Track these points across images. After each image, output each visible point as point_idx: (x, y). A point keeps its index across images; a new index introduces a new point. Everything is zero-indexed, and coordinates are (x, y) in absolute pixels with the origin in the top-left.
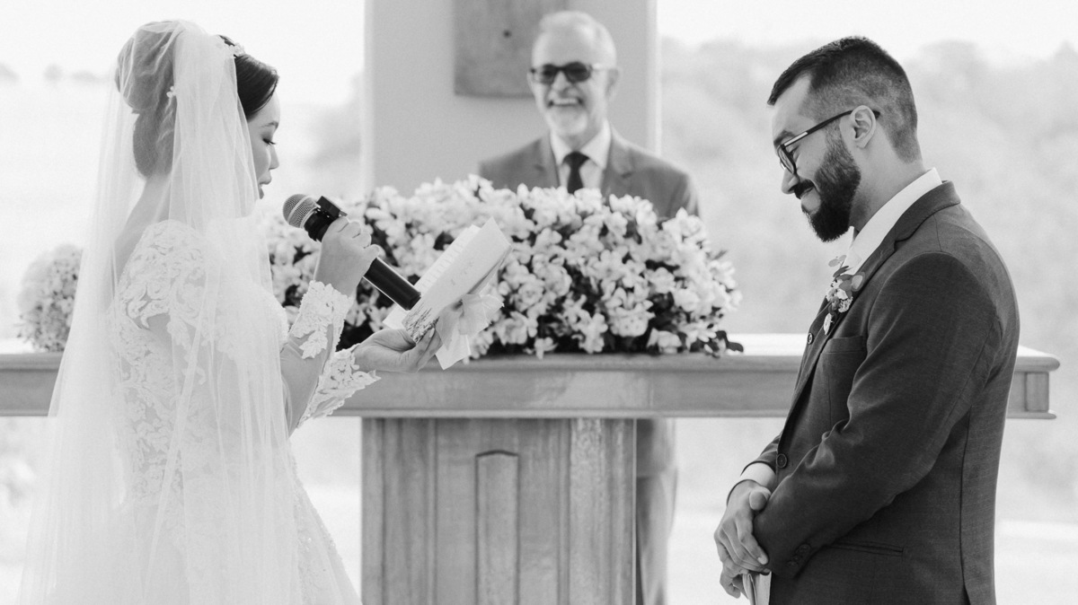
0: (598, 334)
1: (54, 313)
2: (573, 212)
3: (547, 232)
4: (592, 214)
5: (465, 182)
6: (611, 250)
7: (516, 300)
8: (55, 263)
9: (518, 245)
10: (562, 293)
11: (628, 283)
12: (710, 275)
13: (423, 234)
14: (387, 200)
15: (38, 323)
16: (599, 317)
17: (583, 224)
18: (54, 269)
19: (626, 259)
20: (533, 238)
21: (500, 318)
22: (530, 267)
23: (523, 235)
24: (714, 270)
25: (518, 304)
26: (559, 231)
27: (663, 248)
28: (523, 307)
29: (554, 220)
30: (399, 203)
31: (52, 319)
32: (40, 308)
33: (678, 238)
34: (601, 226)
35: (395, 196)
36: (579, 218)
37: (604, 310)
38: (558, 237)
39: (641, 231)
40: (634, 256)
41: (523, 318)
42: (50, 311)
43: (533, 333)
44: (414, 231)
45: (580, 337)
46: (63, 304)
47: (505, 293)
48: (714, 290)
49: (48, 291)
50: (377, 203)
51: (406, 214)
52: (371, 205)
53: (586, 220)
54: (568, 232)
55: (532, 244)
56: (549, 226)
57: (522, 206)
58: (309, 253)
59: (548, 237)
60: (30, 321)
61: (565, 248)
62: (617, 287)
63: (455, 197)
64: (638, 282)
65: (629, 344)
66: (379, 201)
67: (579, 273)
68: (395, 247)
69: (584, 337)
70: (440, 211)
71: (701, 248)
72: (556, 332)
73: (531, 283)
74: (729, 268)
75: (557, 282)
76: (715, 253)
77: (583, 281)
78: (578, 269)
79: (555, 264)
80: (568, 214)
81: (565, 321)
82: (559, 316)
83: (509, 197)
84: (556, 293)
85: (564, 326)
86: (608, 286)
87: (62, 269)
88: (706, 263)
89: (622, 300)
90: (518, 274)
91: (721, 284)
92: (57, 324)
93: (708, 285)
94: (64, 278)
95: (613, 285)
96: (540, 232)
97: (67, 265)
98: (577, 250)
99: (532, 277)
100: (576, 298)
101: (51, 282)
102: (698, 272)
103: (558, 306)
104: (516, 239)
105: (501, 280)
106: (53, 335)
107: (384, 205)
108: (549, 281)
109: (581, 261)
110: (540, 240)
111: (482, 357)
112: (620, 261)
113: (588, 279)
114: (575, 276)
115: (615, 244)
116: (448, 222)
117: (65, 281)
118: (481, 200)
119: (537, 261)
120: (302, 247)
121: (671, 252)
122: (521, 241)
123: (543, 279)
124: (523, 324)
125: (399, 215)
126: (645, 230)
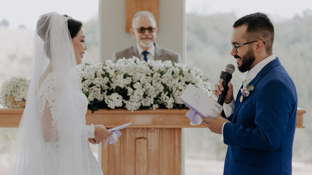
0: (171, 103)
1: (11, 97)
2: (164, 67)
3: (156, 73)
4: (170, 68)
5: (132, 59)
6: (175, 79)
7: (147, 93)
8: (11, 82)
9: (148, 77)
10: (161, 91)
11: (180, 88)
12: (204, 86)
13: (120, 74)
14: (109, 64)
15: (6, 100)
16: (172, 98)
17: (167, 71)
18: (11, 84)
19: (179, 81)
20: (152, 75)
21: (143, 99)
22: (151, 83)
23: (149, 74)
24: (205, 84)
25: (148, 94)
26: (160, 73)
27: (190, 78)
28: (149, 95)
29: (158, 70)
30: (113, 65)
31: (10, 99)
32: (7, 95)
33: (194, 75)
34: (172, 72)
35: (111, 63)
36: (166, 69)
37: (173, 96)
38: (160, 75)
39: (184, 73)
40: (182, 80)
41: (150, 98)
42: (10, 96)
43: (152, 103)
44: (117, 73)
45: (166, 104)
46: (14, 94)
47: (144, 91)
48: (205, 90)
49: (9, 90)
50: (106, 65)
51: (115, 68)
52: (104, 65)
53: (168, 70)
54: (162, 73)
55: (152, 77)
56: (157, 72)
57: (149, 66)
58: (87, 79)
59: (157, 75)
60: (4, 99)
61: (162, 78)
62: (177, 89)
63: (129, 63)
64: (183, 88)
65: (180, 106)
66: (107, 64)
67: (166, 85)
68: (112, 78)
69: (167, 104)
70: (125, 67)
71: (201, 78)
72: (159, 103)
73: (152, 88)
74: (209, 84)
75: (159, 88)
76: (205, 79)
77: (167, 88)
78: (165, 84)
79: (159, 83)
80: (162, 68)
81: (161, 99)
82: (160, 98)
83: (145, 63)
84: (159, 91)
85: (161, 101)
86: (174, 89)
87: (13, 84)
88: (203, 83)
89: (178, 93)
90: (148, 86)
91: (207, 88)
92: (12, 100)
93: (203, 89)
94: (14, 86)
95: (176, 89)
96: (154, 73)
97: (15, 83)
98: (165, 79)
99: (152, 86)
100: (165, 93)
101: (10, 88)
102: (201, 85)
103: (160, 95)
104: (147, 75)
105: (143, 87)
106: (11, 103)
107: (108, 65)
108: (157, 88)
109: (166, 82)
110: (154, 75)
111: (137, 110)
112: (178, 82)
113: (168, 87)
114: (165, 86)
115: (176, 77)
116: (127, 70)
117: (14, 87)
118: (137, 64)
119: (154, 82)
120: (84, 78)
121: (192, 79)
122: (149, 76)
123: (155, 87)
124: (149, 100)
125: (113, 68)
126: (185, 73)
